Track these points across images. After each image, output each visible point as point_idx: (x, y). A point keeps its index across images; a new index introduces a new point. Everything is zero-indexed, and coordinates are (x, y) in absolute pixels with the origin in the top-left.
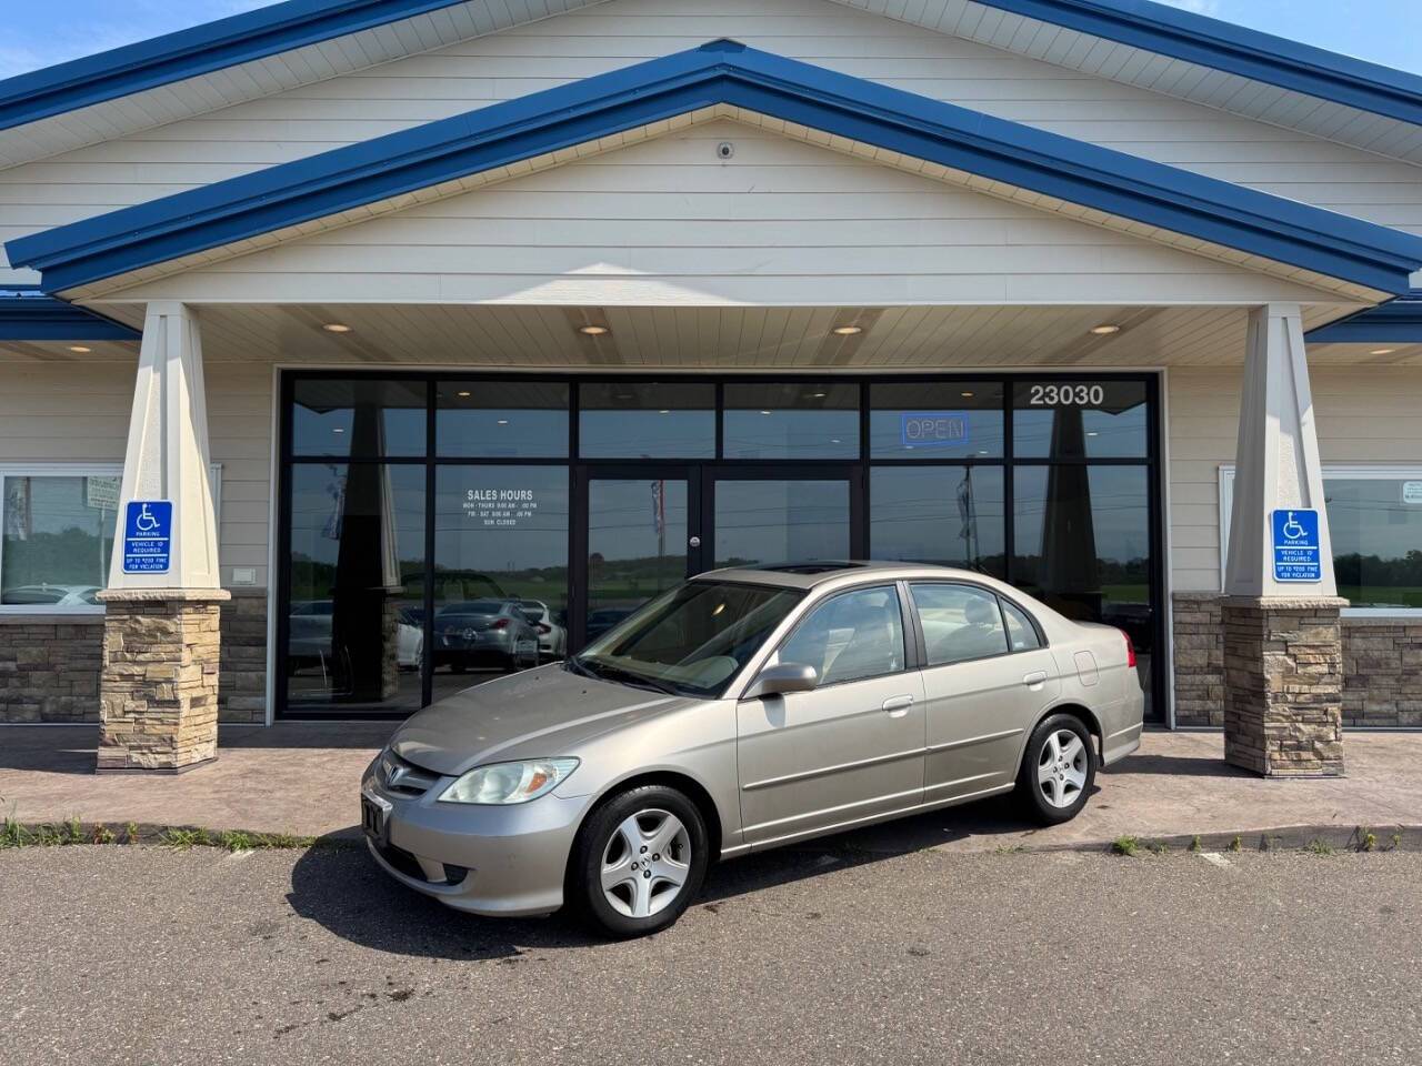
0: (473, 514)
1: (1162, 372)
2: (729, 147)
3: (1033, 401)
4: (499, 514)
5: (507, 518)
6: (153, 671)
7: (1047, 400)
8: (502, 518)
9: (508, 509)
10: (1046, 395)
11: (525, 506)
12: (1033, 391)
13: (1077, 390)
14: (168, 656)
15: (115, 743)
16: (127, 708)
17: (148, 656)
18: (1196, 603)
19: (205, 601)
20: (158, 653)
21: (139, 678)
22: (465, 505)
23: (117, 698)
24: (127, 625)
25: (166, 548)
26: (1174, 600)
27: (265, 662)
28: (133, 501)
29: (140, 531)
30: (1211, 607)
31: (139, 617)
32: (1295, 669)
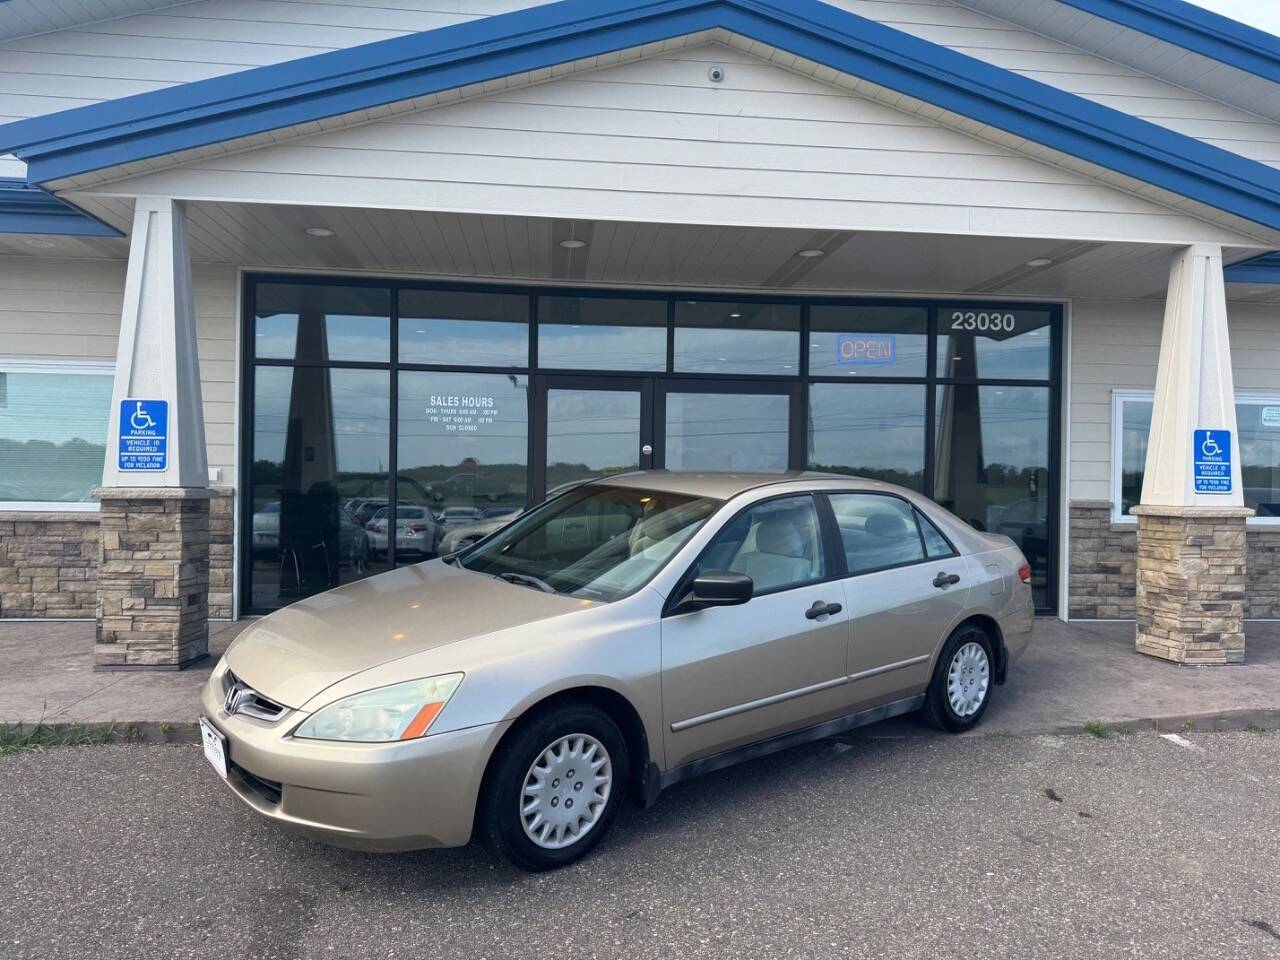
0: (436, 419)
1: (1066, 302)
2: (719, 70)
3: (954, 327)
4: (460, 420)
5: (467, 424)
6: (151, 570)
7: (966, 325)
8: (464, 424)
9: (469, 415)
10: (966, 321)
11: (486, 412)
12: (954, 317)
13: (992, 317)
14: (167, 554)
15: (113, 639)
16: (125, 607)
17: (146, 554)
18: (1089, 510)
19: (199, 500)
20: (157, 551)
21: (137, 576)
22: (428, 411)
23: (113, 596)
24: (122, 522)
25: (162, 447)
26: (1071, 508)
27: (232, 559)
28: (127, 399)
29: (135, 429)
30: (1101, 514)
31: (135, 515)
32: (1208, 570)
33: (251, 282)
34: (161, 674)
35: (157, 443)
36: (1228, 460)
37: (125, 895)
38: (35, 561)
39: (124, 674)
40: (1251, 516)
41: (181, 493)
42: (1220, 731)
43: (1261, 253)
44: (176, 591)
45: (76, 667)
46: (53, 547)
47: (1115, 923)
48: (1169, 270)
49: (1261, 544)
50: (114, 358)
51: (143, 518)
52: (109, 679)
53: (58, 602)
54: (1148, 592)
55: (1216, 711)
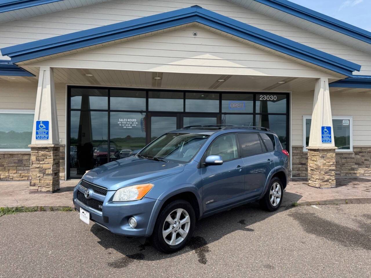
0: (120, 125)
1: (291, 93)
2: (196, 33)
3: (260, 99)
4: (127, 125)
5: (130, 126)
6: (45, 166)
7: (264, 99)
8: (128, 126)
9: (130, 124)
10: (263, 98)
11: (134, 123)
12: (260, 97)
13: (271, 96)
14: (49, 162)
15: (34, 185)
16: (38, 176)
17: (43, 162)
18: (297, 148)
19: (57, 148)
20: (46, 161)
21: (41, 168)
22: (118, 123)
23: (34, 173)
24: (37, 154)
25: (48, 133)
26: (292, 148)
27: (65, 164)
28: (38, 121)
29: (40, 129)
30: (301, 149)
31: (40, 152)
32: (326, 163)
33: (70, 88)
34: (48, 194)
35: (46, 132)
36: (330, 134)
37: (45, 246)
38: (10, 165)
39: (38, 194)
40: (337, 149)
41: (53, 146)
42: (326, 204)
43: (338, 80)
44: (52, 172)
45: (24, 193)
46: (15, 161)
47: (291, 248)
48: (315, 84)
49: (343, 157)
50: (34, 109)
51: (42, 152)
52: (34, 196)
53: (16, 176)
54: (311, 170)
55: (325, 199)
